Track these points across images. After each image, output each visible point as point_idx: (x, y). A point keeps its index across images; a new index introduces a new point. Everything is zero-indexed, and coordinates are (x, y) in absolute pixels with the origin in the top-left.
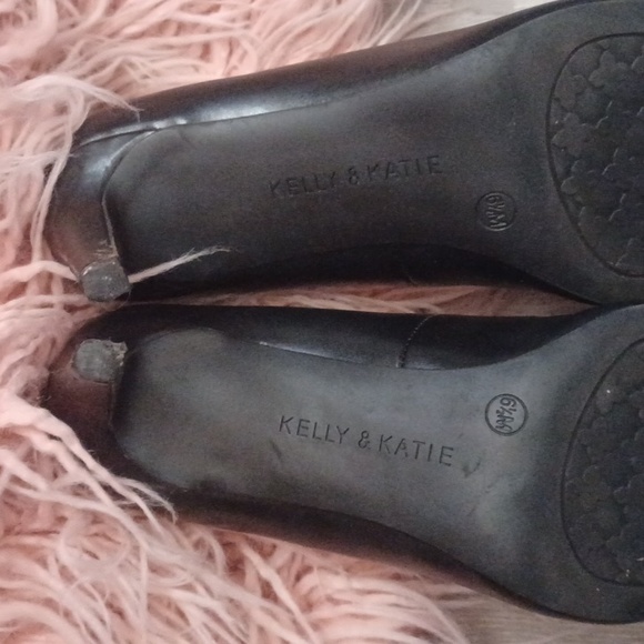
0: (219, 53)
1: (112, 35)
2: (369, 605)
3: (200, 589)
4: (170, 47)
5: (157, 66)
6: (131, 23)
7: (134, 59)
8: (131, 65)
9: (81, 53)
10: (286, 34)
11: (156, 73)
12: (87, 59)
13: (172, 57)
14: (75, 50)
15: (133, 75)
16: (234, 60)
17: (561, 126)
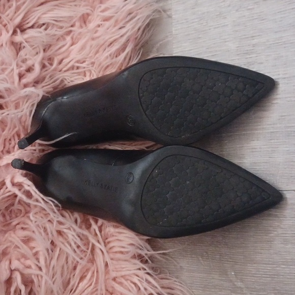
0: (88, 74)
1: (60, 71)
2: (121, 237)
3: (72, 229)
4: (75, 73)
5: (72, 79)
6: (64, 67)
7: (66, 78)
8: (66, 79)
9: (50, 77)
10: (102, 68)
11: (72, 81)
12: (52, 79)
13: (77, 76)
14: (48, 77)
15: (66, 82)
16: (91, 76)
17: (143, 96)
